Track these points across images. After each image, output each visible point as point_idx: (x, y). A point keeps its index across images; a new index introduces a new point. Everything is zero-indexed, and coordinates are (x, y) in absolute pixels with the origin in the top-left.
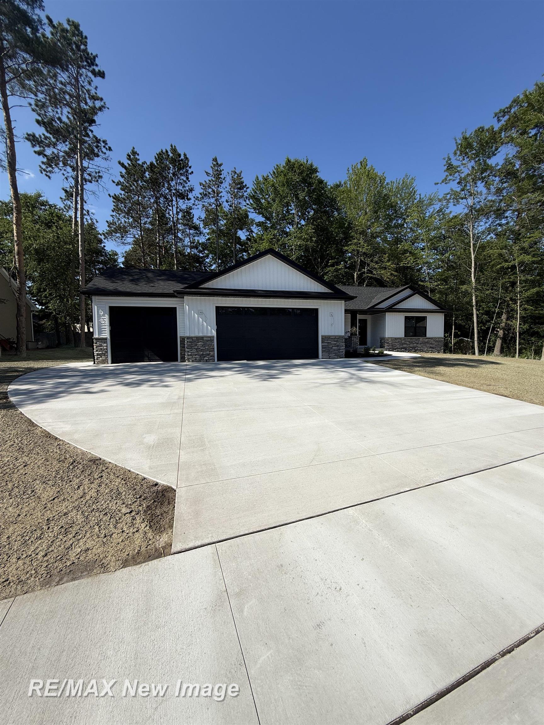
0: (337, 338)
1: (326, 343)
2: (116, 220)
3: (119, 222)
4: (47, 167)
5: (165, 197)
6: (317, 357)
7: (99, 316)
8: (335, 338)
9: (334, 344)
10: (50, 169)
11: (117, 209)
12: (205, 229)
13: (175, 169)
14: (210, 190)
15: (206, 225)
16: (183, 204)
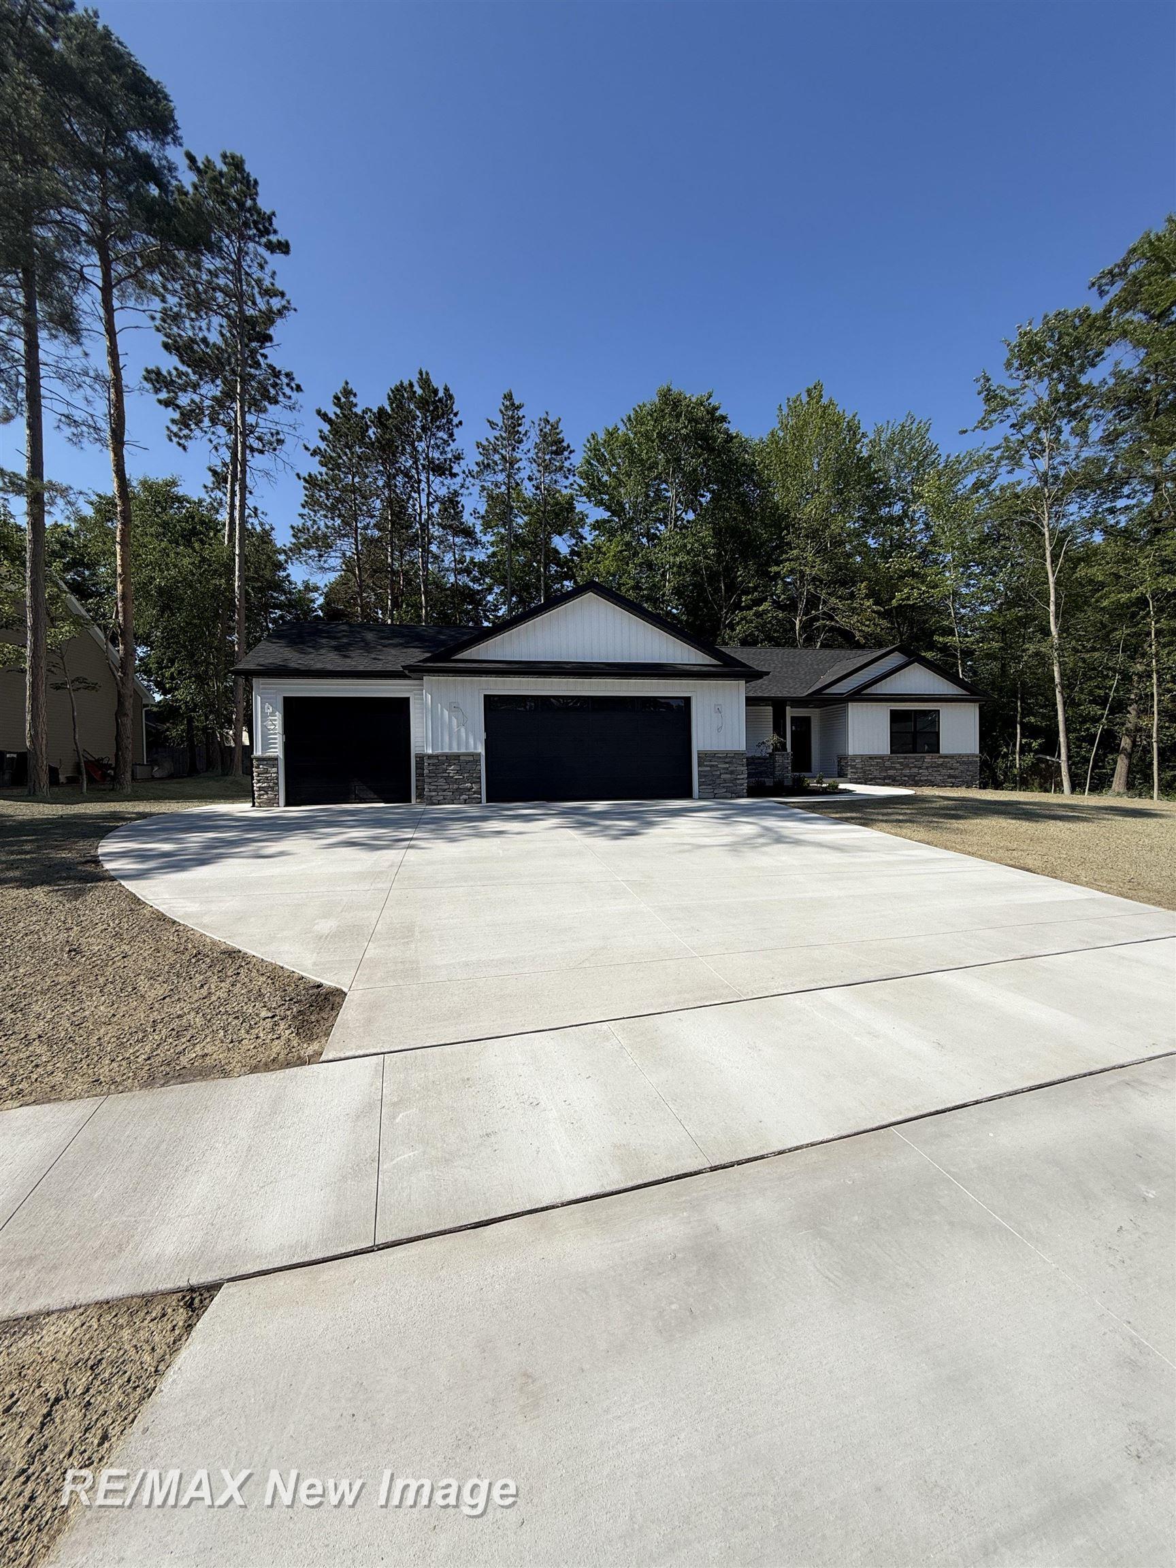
0: (730, 757)
1: (707, 766)
2: (309, 523)
3: (315, 527)
4: (181, 430)
5: (406, 474)
6: (688, 795)
7: (264, 716)
8: (726, 757)
9: (724, 769)
10: (186, 432)
11: (311, 503)
12: (485, 535)
13: (426, 417)
14: (497, 457)
15: (487, 526)
16: (441, 485)
